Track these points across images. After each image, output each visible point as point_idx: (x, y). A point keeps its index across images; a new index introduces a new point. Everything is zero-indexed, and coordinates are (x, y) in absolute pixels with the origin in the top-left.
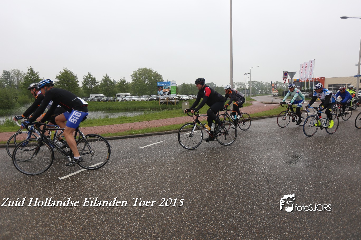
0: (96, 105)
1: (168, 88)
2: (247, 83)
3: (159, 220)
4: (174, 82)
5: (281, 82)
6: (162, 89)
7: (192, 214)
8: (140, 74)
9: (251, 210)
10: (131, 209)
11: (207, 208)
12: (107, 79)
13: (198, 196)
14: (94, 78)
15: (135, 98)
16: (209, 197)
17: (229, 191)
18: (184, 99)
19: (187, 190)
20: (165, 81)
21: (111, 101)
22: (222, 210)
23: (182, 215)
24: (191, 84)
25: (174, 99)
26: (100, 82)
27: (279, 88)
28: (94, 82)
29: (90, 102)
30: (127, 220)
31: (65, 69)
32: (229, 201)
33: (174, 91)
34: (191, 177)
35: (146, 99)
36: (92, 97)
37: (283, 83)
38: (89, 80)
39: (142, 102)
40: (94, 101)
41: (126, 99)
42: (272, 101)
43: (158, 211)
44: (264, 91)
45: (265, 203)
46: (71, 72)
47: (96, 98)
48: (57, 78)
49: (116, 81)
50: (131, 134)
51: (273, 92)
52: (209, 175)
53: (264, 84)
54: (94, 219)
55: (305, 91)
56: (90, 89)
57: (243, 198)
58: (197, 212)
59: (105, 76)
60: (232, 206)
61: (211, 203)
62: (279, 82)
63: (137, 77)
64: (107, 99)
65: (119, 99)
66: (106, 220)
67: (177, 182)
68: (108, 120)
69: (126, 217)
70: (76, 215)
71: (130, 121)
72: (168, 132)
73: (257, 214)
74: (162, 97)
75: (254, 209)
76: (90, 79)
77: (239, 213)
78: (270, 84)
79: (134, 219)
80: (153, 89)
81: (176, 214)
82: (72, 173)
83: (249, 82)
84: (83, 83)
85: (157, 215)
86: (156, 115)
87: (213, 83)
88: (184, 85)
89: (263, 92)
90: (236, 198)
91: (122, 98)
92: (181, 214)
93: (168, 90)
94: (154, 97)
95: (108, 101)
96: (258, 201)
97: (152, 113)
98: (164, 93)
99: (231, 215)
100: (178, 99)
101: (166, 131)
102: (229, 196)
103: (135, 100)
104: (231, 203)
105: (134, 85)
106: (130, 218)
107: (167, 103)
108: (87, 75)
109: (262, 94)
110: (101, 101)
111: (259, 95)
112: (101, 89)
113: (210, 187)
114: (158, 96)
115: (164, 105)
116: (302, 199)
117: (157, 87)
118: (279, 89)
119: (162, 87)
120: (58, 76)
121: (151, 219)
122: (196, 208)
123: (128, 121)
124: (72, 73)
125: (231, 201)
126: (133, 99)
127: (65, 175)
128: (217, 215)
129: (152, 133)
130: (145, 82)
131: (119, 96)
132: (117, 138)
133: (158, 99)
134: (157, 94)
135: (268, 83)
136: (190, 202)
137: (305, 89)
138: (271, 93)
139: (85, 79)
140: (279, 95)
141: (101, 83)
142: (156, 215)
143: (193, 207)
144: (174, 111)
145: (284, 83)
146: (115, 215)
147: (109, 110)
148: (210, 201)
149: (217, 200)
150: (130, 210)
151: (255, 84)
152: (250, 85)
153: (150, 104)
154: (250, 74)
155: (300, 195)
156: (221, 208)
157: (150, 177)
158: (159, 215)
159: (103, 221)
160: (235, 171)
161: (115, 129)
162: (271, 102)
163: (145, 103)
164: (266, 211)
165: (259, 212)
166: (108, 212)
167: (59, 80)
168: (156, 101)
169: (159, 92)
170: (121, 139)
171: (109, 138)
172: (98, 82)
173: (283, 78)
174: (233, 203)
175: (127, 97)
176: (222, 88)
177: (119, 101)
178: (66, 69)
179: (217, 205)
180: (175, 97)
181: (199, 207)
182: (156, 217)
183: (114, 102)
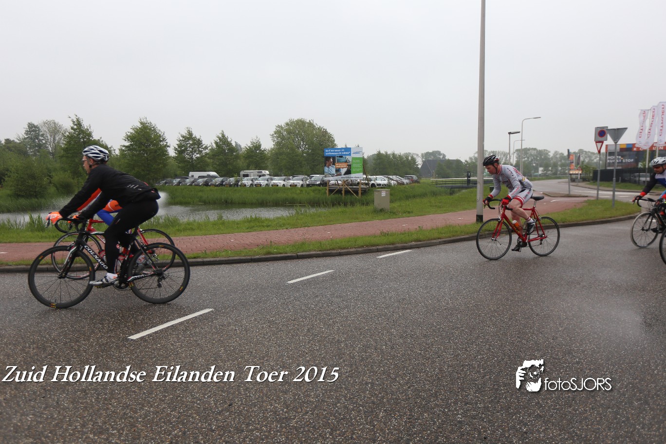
0: (200, 194)
1: (346, 162)
2: (514, 153)
3: (325, 434)
4: (358, 150)
5: (589, 152)
6: (334, 164)
7: (395, 425)
8: (289, 132)
9: (525, 425)
10: (269, 408)
11: (428, 415)
12: (223, 141)
13: (409, 387)
14: (199, 140)
15: (278, 181)
16: (432, 390)
17: (477, 381)
18: (378, 185)
19: (384, 373)
20: (339, 147)
21: (231, 186)
22: (460, 422)
23: (374, 426)
24: (393, 154)
25: (358, 183)
26: (210, 147)
27: (585, 163)
28: (198, 147)
29: (190, 187)
30: (260, 430)
31: (142, 121)
32: (476, 404)
33: (359, 168)
34: (392, 348)
35: (301, 182)
36: (193, 176)
37: (594, 154)
38: (188, 144)
39: (292, 189)
40: (196, 185)
41: (261, 181)
42: (569, 191)
43: (323, 415)
44: (551, 171)
45: (556, 412)
46: (154, 127)
47: (200, 180)
48: (128, 139)
49: (240, 146)
50: (269, 253)
51: (571, 172)
52: (432, 345)
53: (551, 154)
54: (193, 423)
55: (647, 171)
56: (189, 162)
57: (506, 398)
58: (405, 422)
59: (220, 136)
60: (482, 414)
61: (436, 405)
62: (586, 152)
63: (283, 138)
64: (222, 181)
65: (247, 182)
66: (219, 427)
67: (363, 355)
68: (223, 223)
69: (258, 424)
70: (158, 412)
71: (268, 226)
72: (345, 252)
73: (539, 436)
74: (332, 181)
75: (532, 425)
76: (190, 141)
77: (497, 430)
78: (566, 154)
79: (274, 428)
80: (315, 163)
81: (361, 424)
82: (152, 328)
83: (517, 150)
84: (176, 149)
85: (322, 424)
86: (319, 216)
87: (439, 153)
88: (379, 155)
89: (549, 172)
90: (491, 397)
91: (252, 180)
92: (371, 423)
93: (345, 165)
94: (317, 178)
95: (224, 185)
96: (541, 406)
97: (313, 211)
98: (338, 170)
99: (480, 433)
100: (366, 184)
101: (342, 249)
102: (475, 393)
103: (278, 185)
104: (479, 408)
105: (276, 154)
106: (266, 426)
107: (343, 192)
108: (184, 132)
109: (545, 177)
110: (210, 186)
111: (539, 179)
112: (212, 160)
113: (434, 371)
114: (325, 177)
115: (337, 196)
116: (645, 410)
117: (324, 159)
118: (584, 167)
119: (334, 158)
120: (129, 134)
121: (309, 431)
122: (405, 413)
123: (263, 226)
124: (155, 130)
125: (480, 403)
126: (274, 181)
127: (139, 332)
128: (450, 433)
129: (311, 253)
130: (299, 149)
131: (247, 176)
132: (241, 259)
133: (324, 184)
134: (322, 173)
135: (560, 152)
136: (391, 399)
137: (647, 167)
138: (565, 174)
139: (180, 140)
140: (584, 180)
141: (212, 150)
142: (319, 423)
143: (399, 411)
144: (358, 208)
145: (596, 151)
146: (235, 417)
147: (227, 204)
148: (434, 401)
149: (449, 399)
150: (267, 410)
151: (531, 154)
152: (519, 156)
153: (308, 194)
154: (521, 133)
155: (640, 400)
156: (459, 418)
157: (309, 343)
158: (326, 425)
159: (211, 428)
160: (488, 340)
161: (237, 242)
162: (567, 193)
163: (299, 191)
164: (561, 431)
165: (544, 431)
166: (222, 411)
167: (130, 143)
168: (321, 187)
169: (326, 169)
170: (250, 264)
171: (226, 261)
172: (206, 148)
173: (596, 142)
174: (484, 407)
175: (264, 179)
176: (458, 162)
177: (245, 185)
178: (144, 121)
179: (449, 410)
180: (359, 181)
181: (410, 410)
182: (320, 427)
183: (236, 188)
